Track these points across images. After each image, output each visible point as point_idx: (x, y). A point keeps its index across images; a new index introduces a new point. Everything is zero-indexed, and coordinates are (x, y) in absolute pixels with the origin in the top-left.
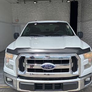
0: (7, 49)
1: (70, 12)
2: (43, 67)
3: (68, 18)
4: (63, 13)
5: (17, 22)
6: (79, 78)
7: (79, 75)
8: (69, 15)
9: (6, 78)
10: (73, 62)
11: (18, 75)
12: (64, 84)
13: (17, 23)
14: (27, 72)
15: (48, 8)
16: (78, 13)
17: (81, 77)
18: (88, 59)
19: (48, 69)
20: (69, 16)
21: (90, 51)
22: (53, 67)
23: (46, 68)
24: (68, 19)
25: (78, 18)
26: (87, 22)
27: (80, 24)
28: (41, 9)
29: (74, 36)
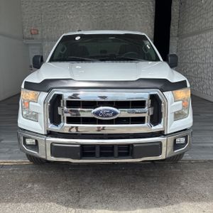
0: (25, 82)
1: (154, 14)
2: (97, 114)
3: (150, 28)
4: (138, 15)
5: (34, 36)
6: (165, 135)
7: (163, 131)
8: (153, 20)
9: (25, 138)
10: (152, 105)
11: (47, 131)
12: (135, 146)
13: (33, 39)
14: (66, 125)
15: (106, 5)
16: (173, 18)
17: (167, 135)
18: (181, 102)
19: (106, 117)
20: (153, 24)
21: (186, 87)
22: (115, 113)
23: (102, 116)
24: (151, 31)
25: (172, 27)
26: (191, 38)
27: (176, 41)
28: (89, 5)
29: (159, 62)
